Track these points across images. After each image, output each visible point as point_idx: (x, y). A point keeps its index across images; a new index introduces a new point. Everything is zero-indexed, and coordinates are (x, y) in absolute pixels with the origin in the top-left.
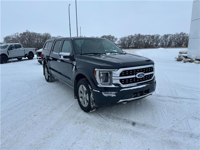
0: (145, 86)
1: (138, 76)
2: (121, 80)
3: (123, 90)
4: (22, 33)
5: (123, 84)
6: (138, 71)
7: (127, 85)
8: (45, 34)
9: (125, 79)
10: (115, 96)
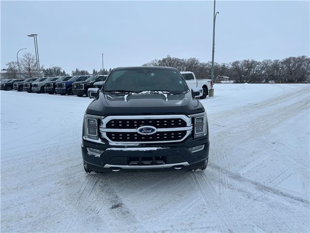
0: (155, 149)
1: (141, 130)
2: (108, 134)
3: (109, 149)
4: (162, 60)
5: (113, 140)
6: (143, 123)
7: (120, 143)
8: (191, 59)
9: (117, 134)
10: (99, 156)
